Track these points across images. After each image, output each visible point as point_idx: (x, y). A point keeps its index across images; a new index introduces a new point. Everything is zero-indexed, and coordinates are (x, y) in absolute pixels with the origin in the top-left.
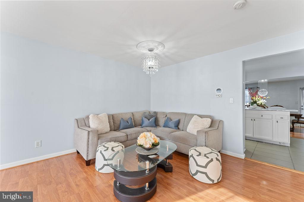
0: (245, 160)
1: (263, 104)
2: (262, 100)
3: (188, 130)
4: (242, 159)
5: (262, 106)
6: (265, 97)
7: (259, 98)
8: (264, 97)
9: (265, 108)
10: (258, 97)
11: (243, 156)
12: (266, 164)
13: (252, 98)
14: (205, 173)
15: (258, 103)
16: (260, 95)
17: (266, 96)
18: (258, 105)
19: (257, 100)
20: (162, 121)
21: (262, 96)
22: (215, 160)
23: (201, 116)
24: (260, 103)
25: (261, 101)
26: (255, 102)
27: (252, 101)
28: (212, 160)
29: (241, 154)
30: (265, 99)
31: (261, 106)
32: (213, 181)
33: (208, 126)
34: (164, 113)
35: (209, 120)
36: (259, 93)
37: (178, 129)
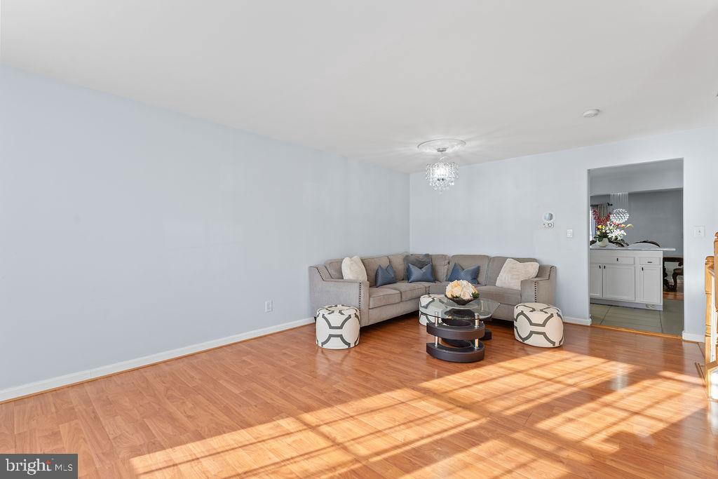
0: (591, 326)
1: (619, 238)
2: (618, 230)
3: (498, 283)
4: (588, 326)
5: (619, 243)
6: (623, 225)
7: (612, 227)
8: (621, 224)
9: (623, 246)
10: (611, 225)
11: (588, 322)
12: (623, 330)
13: (600, 227)
14: (544, 334)
15: (610, 235)
16: (615, 221)
17: (626, 223)
18: (610, 241)
19: (608, 231)
20: (443, 271)
21: (618, 222)
22: (555, 315)
23: (521, 260)
24: (614, 238)
25: (617, 233)
26: (604, 235)
27: (598, 233)
28: (552, 316)
29: (586, 319)
30: (623, 228)
31: (616, 242)
32: (554, 343)
33: (535, 274)
34: (444, 257)
35: (536, 265)
36: (612, 217)
37: (478, 283)
